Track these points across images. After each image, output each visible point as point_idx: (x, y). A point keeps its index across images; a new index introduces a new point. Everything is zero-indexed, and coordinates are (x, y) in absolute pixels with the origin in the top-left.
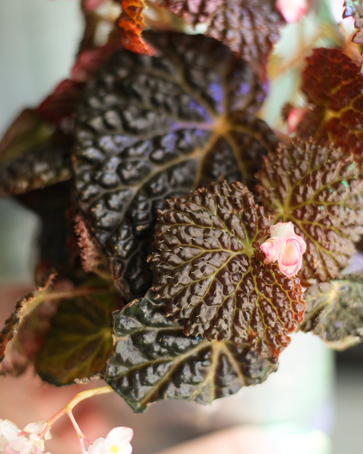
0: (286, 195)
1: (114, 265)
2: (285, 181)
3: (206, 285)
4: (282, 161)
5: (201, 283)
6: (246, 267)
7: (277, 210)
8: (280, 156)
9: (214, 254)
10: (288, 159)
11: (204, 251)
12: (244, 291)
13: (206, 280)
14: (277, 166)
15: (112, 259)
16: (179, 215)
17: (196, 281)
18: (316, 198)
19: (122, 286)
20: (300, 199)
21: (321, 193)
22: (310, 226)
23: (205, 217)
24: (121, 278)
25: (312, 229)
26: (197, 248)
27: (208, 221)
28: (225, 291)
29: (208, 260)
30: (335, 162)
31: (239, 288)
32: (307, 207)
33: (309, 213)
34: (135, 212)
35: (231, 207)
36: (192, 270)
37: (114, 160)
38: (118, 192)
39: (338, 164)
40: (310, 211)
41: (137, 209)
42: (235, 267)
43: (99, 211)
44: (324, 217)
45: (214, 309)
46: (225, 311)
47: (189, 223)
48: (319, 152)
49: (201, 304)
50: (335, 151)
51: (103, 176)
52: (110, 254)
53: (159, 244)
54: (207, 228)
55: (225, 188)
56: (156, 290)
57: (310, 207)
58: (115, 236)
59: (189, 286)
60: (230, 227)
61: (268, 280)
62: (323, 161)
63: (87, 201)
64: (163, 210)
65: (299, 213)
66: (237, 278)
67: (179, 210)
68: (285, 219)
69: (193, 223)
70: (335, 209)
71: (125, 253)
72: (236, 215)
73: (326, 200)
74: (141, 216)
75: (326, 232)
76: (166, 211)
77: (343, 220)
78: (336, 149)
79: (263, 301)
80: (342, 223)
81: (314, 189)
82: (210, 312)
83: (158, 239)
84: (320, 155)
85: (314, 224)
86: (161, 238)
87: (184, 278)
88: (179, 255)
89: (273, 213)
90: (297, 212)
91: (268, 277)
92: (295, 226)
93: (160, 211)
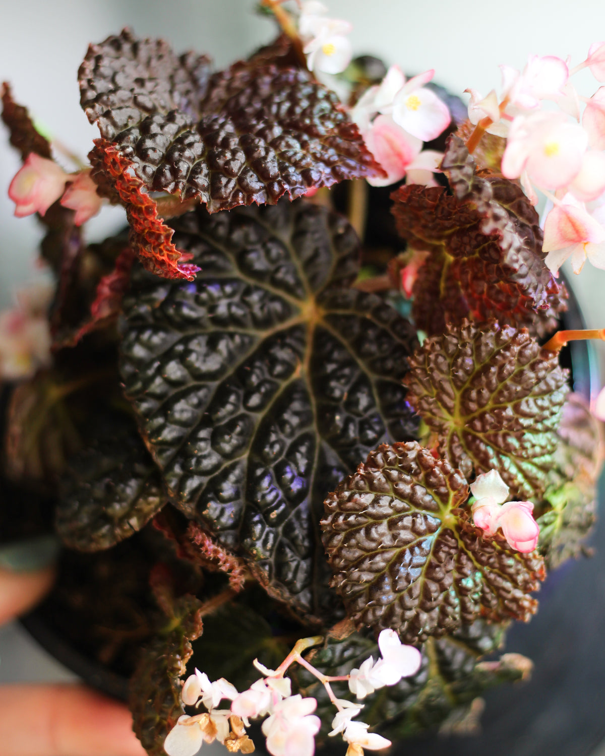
0: (454, 402)
1: (259, 571)
2: (448, 387)
3: (417, 592)
4: (436, 362)
5: (410, 592)
6: (456, 547)
7: (447, 425)
8: (432, 357)
9: (412, 549)
10: (444, 357)
12: (463, 576)
13: (415, 587)
14: (431, 369)
15: (253, 564)
16: (352, 520)
17: (402, 593)
18: (496, 400)
19: (278, 591)
20: (473, 406)
21: (500, 393)
22: (496, 435)
24: (273, 581)
25: (500, 440)
26: (388, 552)
27: (389, 510)
28: (442, 588)
29: (410, 563)
30: (508, 348)
31: (456, 575)
32: (487, 416)
33: (492, 423)
34: (259, 496)
35: (408, 478)
36: (394, 583)
37: (203, 434)
38: (225, 476)
39: (513, 350)
40: (493, 420)
41: (261, 490)
42: (442, 555)
43: (213, 509)
44: (513, 422)
45: (436, 613)
46: (449, 609)
47: (367, 523)
48: (483, 339)
49: (417, 616)
50: (504, 332)
51: (199, 462)
52: (248, 560)
53: (339, 563)
54: (390, 520)
55: (391, 456)
56: (357, 620)
57: (493, 415)
58: (247, 538)
59: (397, 602)
60: (417, 504)
61: (489, 550)
62: (493, 349)
63: (189, 501)
64: (326, 519)
65: (478, 425)
66: (451, 566)
67: (347, 510)
68: (460, 434)
69: (371, 521)
70: (524, 407)
71: (268, 554)
72: (418, 485)
73: (510, 400)
74: (270, 498)
75: (520, 438)
76: (330, 518)
77: (537, 417)
78: (504, 328)
79: (489, 574)
80: (536, 422)
81: (491, 391)
82: (432, 619)
83: (335, 557)
84: (487, 345)
85: (501, 433)
86: (338, 555)
87: (388, 597)
88: (370, 570)
89: (443, 433)
90: (475, 425)
91: (487, 547)
92: (478, 442)
93: (323, 522)
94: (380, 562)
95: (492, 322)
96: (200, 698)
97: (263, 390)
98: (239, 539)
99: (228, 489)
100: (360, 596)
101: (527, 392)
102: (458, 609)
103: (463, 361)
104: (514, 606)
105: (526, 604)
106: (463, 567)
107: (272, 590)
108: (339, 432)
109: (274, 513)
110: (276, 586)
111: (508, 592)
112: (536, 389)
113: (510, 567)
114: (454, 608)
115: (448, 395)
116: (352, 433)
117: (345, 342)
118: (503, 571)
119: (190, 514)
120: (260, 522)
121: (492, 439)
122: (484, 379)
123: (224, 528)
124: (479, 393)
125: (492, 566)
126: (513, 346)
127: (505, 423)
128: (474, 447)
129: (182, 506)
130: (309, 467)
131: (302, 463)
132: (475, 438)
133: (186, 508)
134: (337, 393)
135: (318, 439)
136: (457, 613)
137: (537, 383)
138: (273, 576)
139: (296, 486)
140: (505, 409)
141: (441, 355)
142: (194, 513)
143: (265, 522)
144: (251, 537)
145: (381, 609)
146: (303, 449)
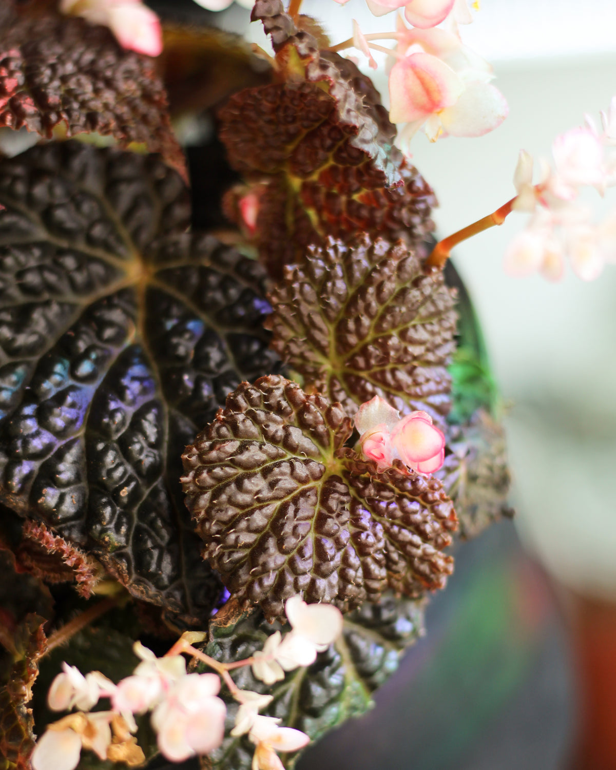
0: (328, 340)
1: (115, 565)
2: (318, 320)
3: (309, 551)
4: (302, 292)
5: (301, 552)
6: (347, 494)
7: (323, 369)
8: (296, 286)
9: (295, 501)
10: (309, 284)
11: (278, 504)
12: (361, 530)
13: (306, 545)
14: (297, 302)
15: (107, 558)
16: (217, 471)
17: (292, 554)
18: (378, 328)
19: (141, 588)
20: (353, 339)
21: (382, 318)
22: (383, 372)
23: (254, 454)
24: (134, 577)
25: (389, 376)
26: (268, 505)
27: (261, 456)
28: (339, 545)
29: (295, 516)
30: (384, 263)
31: (353, 529)
32: (371, 348)
33: (377, 356)
34: (104, 473)
35: (278, 418)
36: (280, 542)
37: (28, 410)
38: (60, 456)
39: (392, 264)
40: (378, 352)
41: (104, 466)
42: (333, 504)
43: (50, 497)
44: (401, 352)
45: (334, 578)
46: (351, 573)
47: (236, 474)
48: (354, 257)
49: (313, 582)
50: (377, 246)
51: (26, 443)
52: (100, 552)
53: (210, 527)
54: (264, 468)
55: (255, 394)
56: (241, 597)
57: (376, 346)
58: (95, 524)
59: (286, 566)
60: (293, 449)
61: (386, 494)
62: (367, 268)
63: (21, 491)
64: (187, 476)
65: (361, 362)
66: (346, 516)
67: (211, 462)
68: (340, 378)
69: (240, 471)
70: (411, 333)
71: (123, 539)
72: (291, 426)
73: (394, 326)
74: (118, 474)
75: (411, 372)
76: (191, 474)
77: (428, 345)
78: (377, 242)
79: (392, 527)
80: (428, 350)
81: (371, 317)
82: (331, 586)
83: (204, 521)
84: (359, 261)
85: (388, 367)
86: (208, 518)
87: (275, 559)
88: (249, 530)
89: (320, 377)
90: (357, 362)
91: (384, 490)
92: (363, 382)
93: (184, 479)
94: (259, 519)
95: (362, 237)
96: (72, 697)
97: (93, 356)
98: (86, 530)
99: (66, 470)
100: (241, 566)
101: (414, 314)
102: (360, 572)
103: (334, 284)
104: (425, 568)
105: (441, 563)
106: (361, 519)
107: (134, 588)
108: (190, 394)
109: (124, 490)
110: (138, 582)
111: (418, 547)
112: (423, 311)
113: (415, 512)
114: (356, 571)
115: (320, 330)
116: (206, 391)
117: (182, 298)
118: (407, 521)
119: (23, 510)
120: (109, 503)
121: (379, 376)
122: (361, 304)
123: (66, 519)
124: (358, 321)
125: (392, 516)
126: (390, 260)
127: (392, 353)
128: (359, 389)
129: (12, 500)
130: (160, 434)
131: (151, 432)
132: (359, 379)
133: (17, 503)
134: (181, 351)
135: (166, 408)
136: (359, 578)
137: (423, 303)
138: (133, 571)
139: (147, 460)
140: (390, 337)
141: (306, 283)
142: (27, 507)
143: (115, 504)
144: (100, 522)
145: (269, 576)
146: (151, 417)
